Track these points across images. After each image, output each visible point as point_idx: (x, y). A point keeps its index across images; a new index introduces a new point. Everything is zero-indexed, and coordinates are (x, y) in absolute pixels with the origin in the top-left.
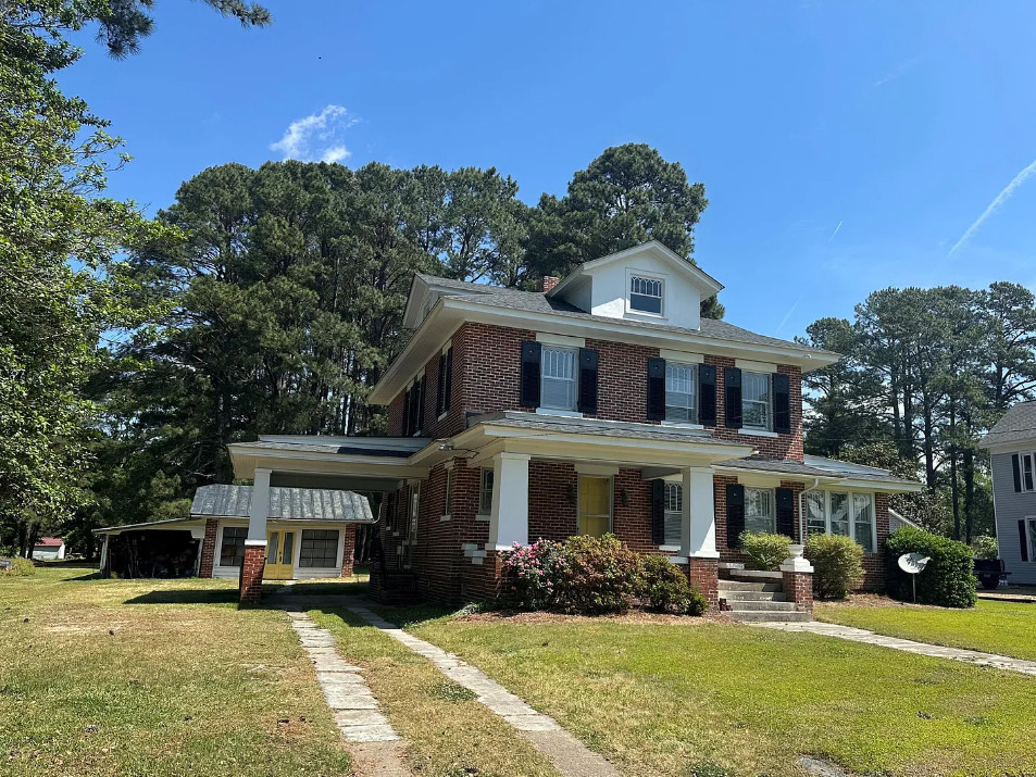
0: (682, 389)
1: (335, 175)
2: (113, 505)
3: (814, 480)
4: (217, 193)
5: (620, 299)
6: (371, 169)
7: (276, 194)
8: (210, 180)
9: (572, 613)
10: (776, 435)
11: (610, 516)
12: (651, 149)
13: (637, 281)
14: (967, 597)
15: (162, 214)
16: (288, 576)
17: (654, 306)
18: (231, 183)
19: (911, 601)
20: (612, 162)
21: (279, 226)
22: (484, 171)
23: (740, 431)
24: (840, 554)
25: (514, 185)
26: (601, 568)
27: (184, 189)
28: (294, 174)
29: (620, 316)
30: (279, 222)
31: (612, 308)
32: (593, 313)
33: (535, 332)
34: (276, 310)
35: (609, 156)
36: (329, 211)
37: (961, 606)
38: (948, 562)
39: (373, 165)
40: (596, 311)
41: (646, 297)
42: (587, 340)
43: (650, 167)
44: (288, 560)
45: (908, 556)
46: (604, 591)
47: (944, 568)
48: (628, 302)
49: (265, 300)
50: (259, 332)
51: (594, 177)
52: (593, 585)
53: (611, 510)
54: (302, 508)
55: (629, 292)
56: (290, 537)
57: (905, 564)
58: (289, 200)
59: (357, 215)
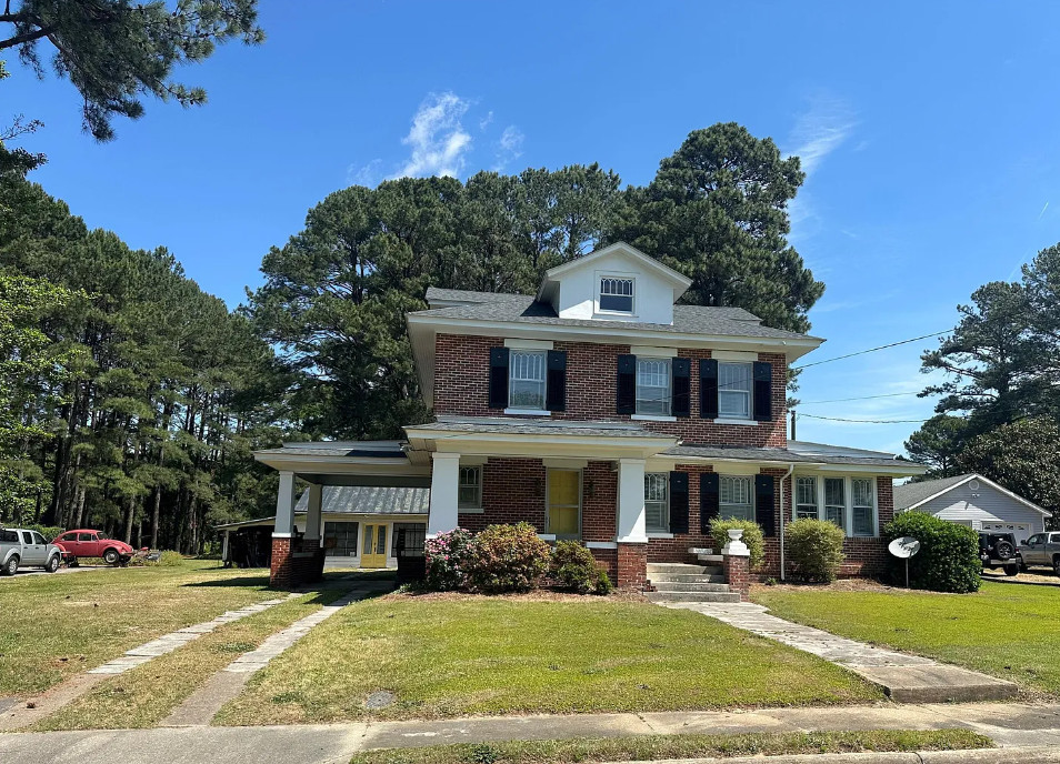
0: (653, 383)
1: (446, 188)
2: (258, 504)
3: (789, 466)
4: (337, 216)
5: (588, 302)
6: (480, 179)
7: (389, 212)
8: (333, 206)
9: (474, 593)
10: (755, 423)
11: (579, 507)
12: (740, 126)
13: (607, 282)
14: (967, 581)
15: (293, 241)
16: (382, 565)
17: (625, 304)
18: (351, 205)
19: (903, 585)
20: (695, 146)
21: (390, 242)
22: (587, 168)
23: (716, 421)
24: (815, 539)
25: (616, 179)
26: (499, 552)
27: (312, 215)
28: (406, 192)
29: (588, 317)
30: (390, 238)
31: (581, 310)
32: (561, 316)
33: (503, 338)
34: (387, 321)
35: (693, 140)
36: (436, 224)
37: (960, 592)
38: (942, 547)
39: (481, 174)
40: (563, 314)
41: (617, 297)
42: (555, 342)
43: (735, 148)
44: (381, 550)
45: (901, 540)
46: (501, 573)
47: (937, 551)
48: (597, 304)
49: (377, 313)
50: (373, 343)
51: (677, 165)
52: (493, 568)
53: (580, 501)
54: (394, 503)
55: (598, 293)
56: (382, 530)
57: (897, 549)
58: (400, 217)
59: (463, 226)
